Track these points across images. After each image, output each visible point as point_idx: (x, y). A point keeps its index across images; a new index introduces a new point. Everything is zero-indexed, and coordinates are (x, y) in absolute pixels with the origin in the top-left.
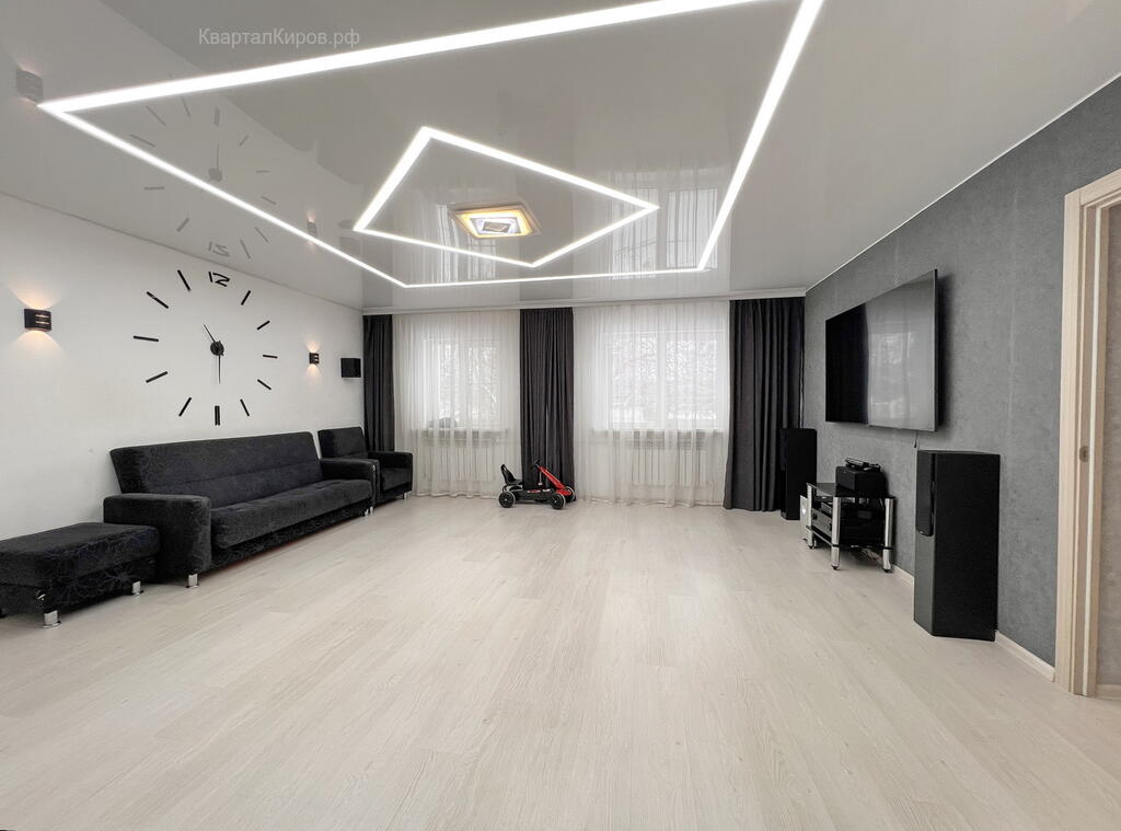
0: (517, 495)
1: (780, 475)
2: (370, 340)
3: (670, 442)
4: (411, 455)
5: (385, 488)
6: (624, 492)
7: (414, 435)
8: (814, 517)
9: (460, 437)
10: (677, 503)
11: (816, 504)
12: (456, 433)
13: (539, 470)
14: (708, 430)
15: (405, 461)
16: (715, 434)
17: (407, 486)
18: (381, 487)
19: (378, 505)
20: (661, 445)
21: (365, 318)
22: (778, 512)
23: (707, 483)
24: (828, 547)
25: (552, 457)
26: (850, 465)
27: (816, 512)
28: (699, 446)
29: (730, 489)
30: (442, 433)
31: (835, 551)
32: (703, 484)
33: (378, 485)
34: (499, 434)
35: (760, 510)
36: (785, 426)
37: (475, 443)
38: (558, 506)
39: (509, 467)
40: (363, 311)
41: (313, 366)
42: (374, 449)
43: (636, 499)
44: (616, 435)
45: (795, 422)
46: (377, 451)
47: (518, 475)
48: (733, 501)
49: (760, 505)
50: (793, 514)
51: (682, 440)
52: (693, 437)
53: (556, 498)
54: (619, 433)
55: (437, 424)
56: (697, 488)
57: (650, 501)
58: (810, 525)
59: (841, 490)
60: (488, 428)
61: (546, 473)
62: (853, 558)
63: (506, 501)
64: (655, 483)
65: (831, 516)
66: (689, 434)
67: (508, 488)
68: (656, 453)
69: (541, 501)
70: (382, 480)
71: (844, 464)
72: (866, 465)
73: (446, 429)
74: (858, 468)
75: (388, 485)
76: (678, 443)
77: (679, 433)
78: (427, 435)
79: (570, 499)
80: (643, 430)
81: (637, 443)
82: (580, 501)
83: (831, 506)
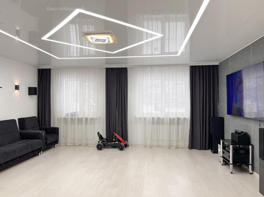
0: (104, 144)
1: (210, 136)
2: (41, 79)
3: (167, 122)
4: (58, 128)
5: (48, 143)
6: (148, 142)
7: (60, 119)
8: (223, 153)
9: (80, 120)
10: (170, 147)
11: (224, 148)
12: (78, 119)
13: (114, 134)
14: (182, 117)
15: (56, 131)
16: (185, 119)
17: (56, 142)
18: (46, 143)
19: (45, 150)
20: (163, 123)
21: (39, 70)
22: (210, 150)
23: (182, 139)
24: (229, 165)
25: (119, 128)
26: (236, 132)
27: (224, 151)
28: (178, 123)
29: (191, 141)
30: (72, 119)
31: (231, 166)
32: (180, 139)
33: (45, 142)
34: (96, 119)
35: (203, 149)
36: (212, 116)
37: (86, 123)
38: (121, 149)
39: (101, 133)
40: (38, 67)
41: (17, 90)
42: (42, 126)
43: (153, 146)
44: (145, 119)
45: (216, 115)
46: (43, 127)
47: (104, 136)
48: (192, 146)
49: (203, 148)
50: (216, 151)
51: (171, 121)
52: (176, 120)
53: (121, 145)
54: (146, 118)
55: (70, 115)
56: (178, 141)
57: (159, 146)
58: (222, 156)
59: (233, 142)
60: (92, 116)
61: (116, 135)
62: (239, 169)
63: (99, 147)
64: (161, 138)
65: (229, 152)
66: (174, 119)
67: (100, 142)
68: (161, 126)
69: (114, 147)
70: (46, 139)
71: (234, 132)
72: (242, 132)
73: (74, 117)
74: (239, 133)
75: (49, 142)
76: (170, 122)
77: (170, 118)
78: (66, 120)
79: (126, 146)
80: (156, 117)
81: (153, 123)
82: (130, 147)
83: (229, 148)
